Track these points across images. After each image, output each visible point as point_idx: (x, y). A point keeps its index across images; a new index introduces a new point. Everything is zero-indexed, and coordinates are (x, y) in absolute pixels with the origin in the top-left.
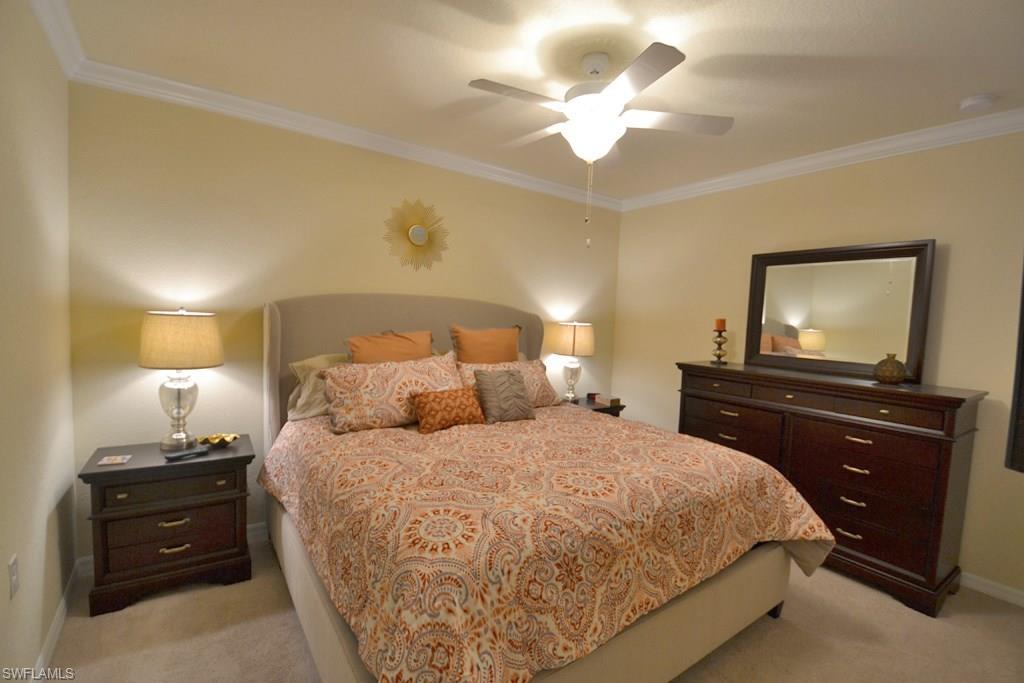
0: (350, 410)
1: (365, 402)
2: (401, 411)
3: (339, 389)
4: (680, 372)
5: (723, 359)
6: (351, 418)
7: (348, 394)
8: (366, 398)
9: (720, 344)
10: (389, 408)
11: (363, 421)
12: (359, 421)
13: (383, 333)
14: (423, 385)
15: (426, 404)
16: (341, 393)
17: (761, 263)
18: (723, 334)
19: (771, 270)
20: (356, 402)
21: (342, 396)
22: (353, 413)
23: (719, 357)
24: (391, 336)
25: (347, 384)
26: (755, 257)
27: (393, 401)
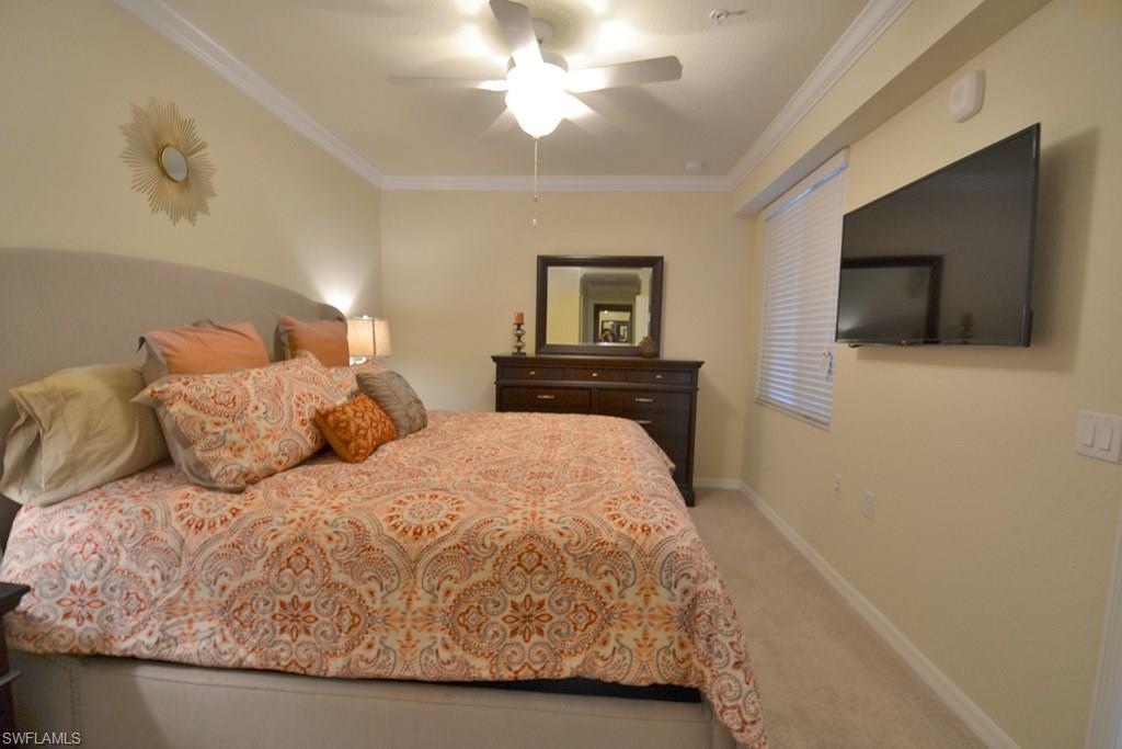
0: (239, 450)
1: (263, 433)
2: (308, 439)
3: (208, 419)
4: (494, 365)
5: (522, 351)
6: (247, 461)
7: (230, 425)
8: (262, 425)
9: (519, 337)
10: (295, 438)
11: (266, 463)
12: (261, 465)
13: (196, 325)
14: (318, 398)
15: (348, 423)
16: (217, 424)
17: (545, 263)
18: (522, 327)
19: (551, 270)
20: (247, 436)
21: (221, 430)
22: (247, 454)
23: (519, 348)
24: (209, 328)
25: (222, 408)
26: (538, 257)
27: (296, 425)
